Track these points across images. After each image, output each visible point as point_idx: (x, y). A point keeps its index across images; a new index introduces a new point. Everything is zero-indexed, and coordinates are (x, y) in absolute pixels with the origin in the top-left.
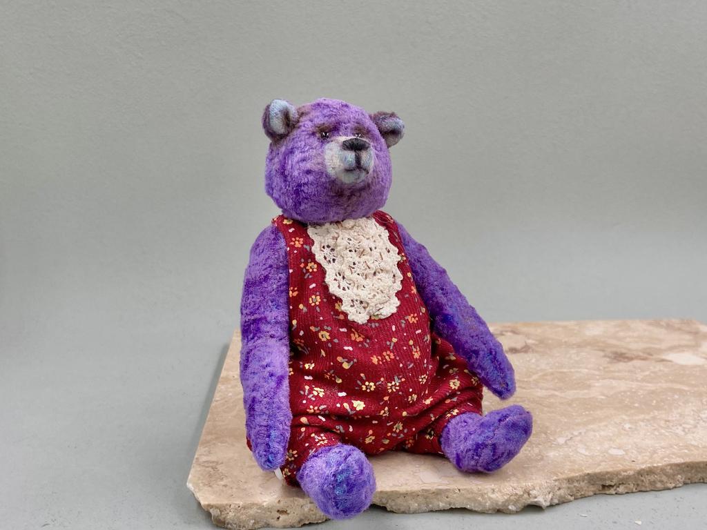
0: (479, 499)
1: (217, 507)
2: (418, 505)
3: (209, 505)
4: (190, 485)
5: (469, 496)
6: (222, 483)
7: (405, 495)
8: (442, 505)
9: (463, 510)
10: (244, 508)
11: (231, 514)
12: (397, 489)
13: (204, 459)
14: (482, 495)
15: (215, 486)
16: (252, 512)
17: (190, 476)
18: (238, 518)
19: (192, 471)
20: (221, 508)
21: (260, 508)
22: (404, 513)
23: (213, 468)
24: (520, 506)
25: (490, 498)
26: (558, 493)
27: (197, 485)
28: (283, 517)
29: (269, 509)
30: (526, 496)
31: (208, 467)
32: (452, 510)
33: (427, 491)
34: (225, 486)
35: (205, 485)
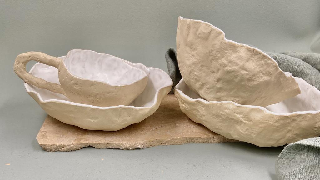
0: (122, 146)
1: (43, 145)
2: (104, 147)
3: (41, 144)
4: (37, 138)
5: (119, 145)
6: (46, 138)
7: (100, 144)
8: (111, 147)
9: (117, 149)
10: (51, 146)
11: (48, 147)
12: (97, 142)
13: (43, 130)
14: (122, 145)
15: (44, 139)
16: (54, 147)
17: (37, 136)
18: (50, 148)
19: (39, 134)
20: (45, 145)
21: (56, 146)
22: (100, 149)
23: (45, 133)
24: (134, 148)
25: (124, 146)
26: (146, 145)
27: (39, 138)
28: (63, 149)
29: (59, 146)
30: (135, 145)
31: (43, 133)
32: (114, 148)
33: (106, 143)
34: (47, 139)
35: (41, 138)
